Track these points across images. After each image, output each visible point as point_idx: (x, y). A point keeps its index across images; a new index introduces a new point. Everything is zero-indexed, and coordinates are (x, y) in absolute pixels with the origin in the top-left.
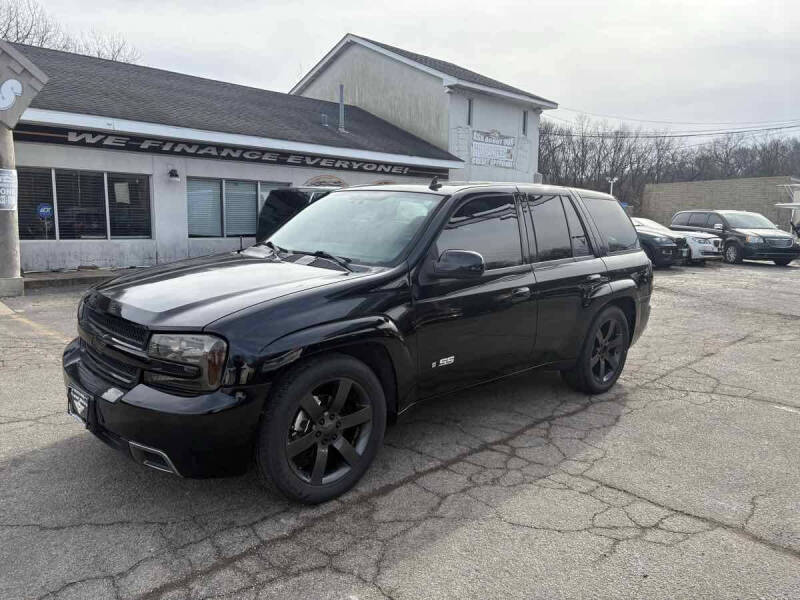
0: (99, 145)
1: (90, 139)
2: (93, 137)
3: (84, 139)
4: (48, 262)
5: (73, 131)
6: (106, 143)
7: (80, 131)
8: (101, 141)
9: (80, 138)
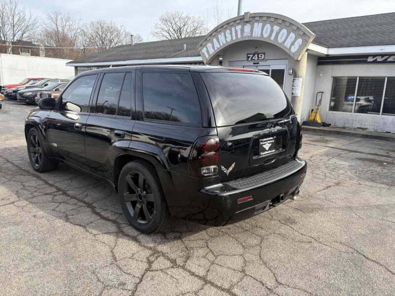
0: (385, 62)
1: (379, 59)
2: (382, 57)
3: (377, 59)
4: (345, 123)
5: (371, 56)
6: (389, 60)
7: (374, 55)
8: (387, 59)
9: (374, 59)
